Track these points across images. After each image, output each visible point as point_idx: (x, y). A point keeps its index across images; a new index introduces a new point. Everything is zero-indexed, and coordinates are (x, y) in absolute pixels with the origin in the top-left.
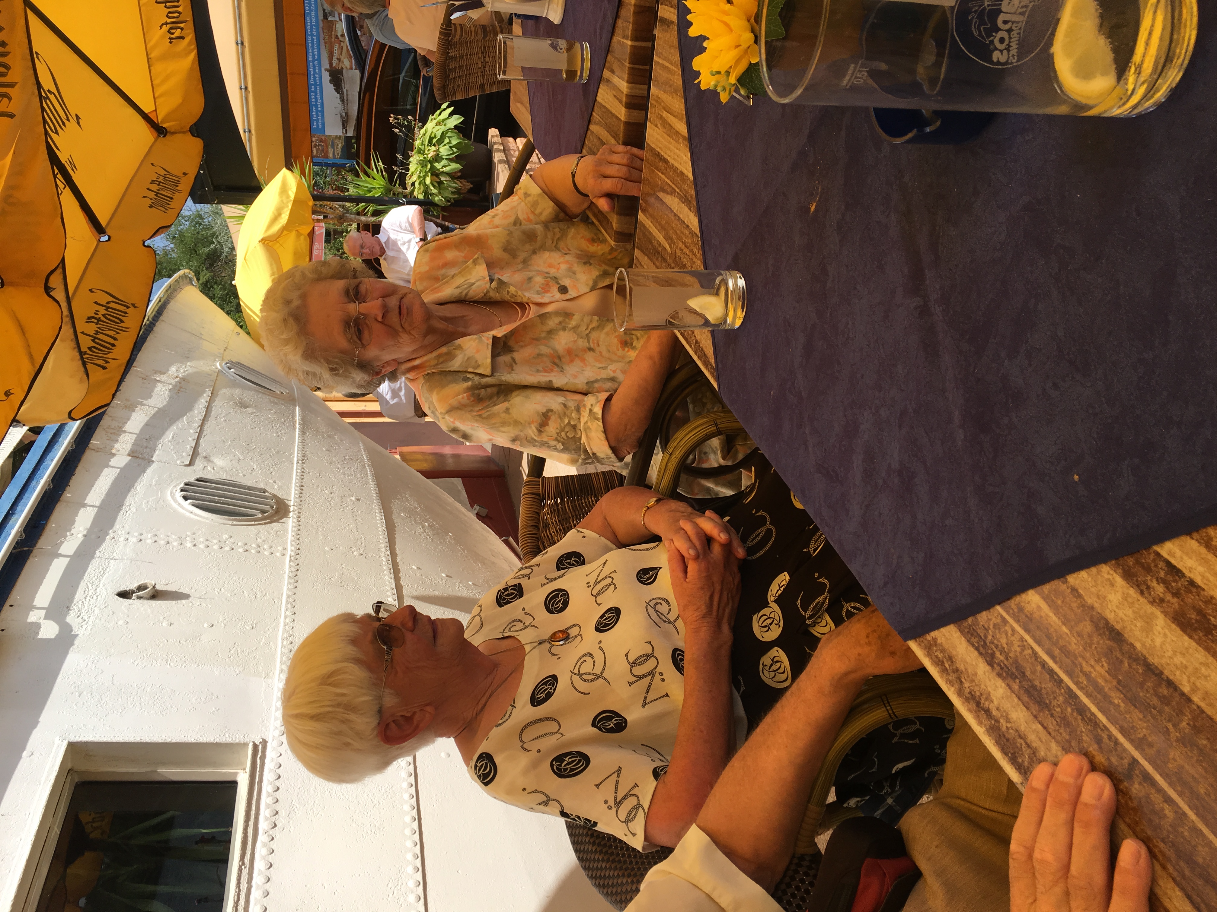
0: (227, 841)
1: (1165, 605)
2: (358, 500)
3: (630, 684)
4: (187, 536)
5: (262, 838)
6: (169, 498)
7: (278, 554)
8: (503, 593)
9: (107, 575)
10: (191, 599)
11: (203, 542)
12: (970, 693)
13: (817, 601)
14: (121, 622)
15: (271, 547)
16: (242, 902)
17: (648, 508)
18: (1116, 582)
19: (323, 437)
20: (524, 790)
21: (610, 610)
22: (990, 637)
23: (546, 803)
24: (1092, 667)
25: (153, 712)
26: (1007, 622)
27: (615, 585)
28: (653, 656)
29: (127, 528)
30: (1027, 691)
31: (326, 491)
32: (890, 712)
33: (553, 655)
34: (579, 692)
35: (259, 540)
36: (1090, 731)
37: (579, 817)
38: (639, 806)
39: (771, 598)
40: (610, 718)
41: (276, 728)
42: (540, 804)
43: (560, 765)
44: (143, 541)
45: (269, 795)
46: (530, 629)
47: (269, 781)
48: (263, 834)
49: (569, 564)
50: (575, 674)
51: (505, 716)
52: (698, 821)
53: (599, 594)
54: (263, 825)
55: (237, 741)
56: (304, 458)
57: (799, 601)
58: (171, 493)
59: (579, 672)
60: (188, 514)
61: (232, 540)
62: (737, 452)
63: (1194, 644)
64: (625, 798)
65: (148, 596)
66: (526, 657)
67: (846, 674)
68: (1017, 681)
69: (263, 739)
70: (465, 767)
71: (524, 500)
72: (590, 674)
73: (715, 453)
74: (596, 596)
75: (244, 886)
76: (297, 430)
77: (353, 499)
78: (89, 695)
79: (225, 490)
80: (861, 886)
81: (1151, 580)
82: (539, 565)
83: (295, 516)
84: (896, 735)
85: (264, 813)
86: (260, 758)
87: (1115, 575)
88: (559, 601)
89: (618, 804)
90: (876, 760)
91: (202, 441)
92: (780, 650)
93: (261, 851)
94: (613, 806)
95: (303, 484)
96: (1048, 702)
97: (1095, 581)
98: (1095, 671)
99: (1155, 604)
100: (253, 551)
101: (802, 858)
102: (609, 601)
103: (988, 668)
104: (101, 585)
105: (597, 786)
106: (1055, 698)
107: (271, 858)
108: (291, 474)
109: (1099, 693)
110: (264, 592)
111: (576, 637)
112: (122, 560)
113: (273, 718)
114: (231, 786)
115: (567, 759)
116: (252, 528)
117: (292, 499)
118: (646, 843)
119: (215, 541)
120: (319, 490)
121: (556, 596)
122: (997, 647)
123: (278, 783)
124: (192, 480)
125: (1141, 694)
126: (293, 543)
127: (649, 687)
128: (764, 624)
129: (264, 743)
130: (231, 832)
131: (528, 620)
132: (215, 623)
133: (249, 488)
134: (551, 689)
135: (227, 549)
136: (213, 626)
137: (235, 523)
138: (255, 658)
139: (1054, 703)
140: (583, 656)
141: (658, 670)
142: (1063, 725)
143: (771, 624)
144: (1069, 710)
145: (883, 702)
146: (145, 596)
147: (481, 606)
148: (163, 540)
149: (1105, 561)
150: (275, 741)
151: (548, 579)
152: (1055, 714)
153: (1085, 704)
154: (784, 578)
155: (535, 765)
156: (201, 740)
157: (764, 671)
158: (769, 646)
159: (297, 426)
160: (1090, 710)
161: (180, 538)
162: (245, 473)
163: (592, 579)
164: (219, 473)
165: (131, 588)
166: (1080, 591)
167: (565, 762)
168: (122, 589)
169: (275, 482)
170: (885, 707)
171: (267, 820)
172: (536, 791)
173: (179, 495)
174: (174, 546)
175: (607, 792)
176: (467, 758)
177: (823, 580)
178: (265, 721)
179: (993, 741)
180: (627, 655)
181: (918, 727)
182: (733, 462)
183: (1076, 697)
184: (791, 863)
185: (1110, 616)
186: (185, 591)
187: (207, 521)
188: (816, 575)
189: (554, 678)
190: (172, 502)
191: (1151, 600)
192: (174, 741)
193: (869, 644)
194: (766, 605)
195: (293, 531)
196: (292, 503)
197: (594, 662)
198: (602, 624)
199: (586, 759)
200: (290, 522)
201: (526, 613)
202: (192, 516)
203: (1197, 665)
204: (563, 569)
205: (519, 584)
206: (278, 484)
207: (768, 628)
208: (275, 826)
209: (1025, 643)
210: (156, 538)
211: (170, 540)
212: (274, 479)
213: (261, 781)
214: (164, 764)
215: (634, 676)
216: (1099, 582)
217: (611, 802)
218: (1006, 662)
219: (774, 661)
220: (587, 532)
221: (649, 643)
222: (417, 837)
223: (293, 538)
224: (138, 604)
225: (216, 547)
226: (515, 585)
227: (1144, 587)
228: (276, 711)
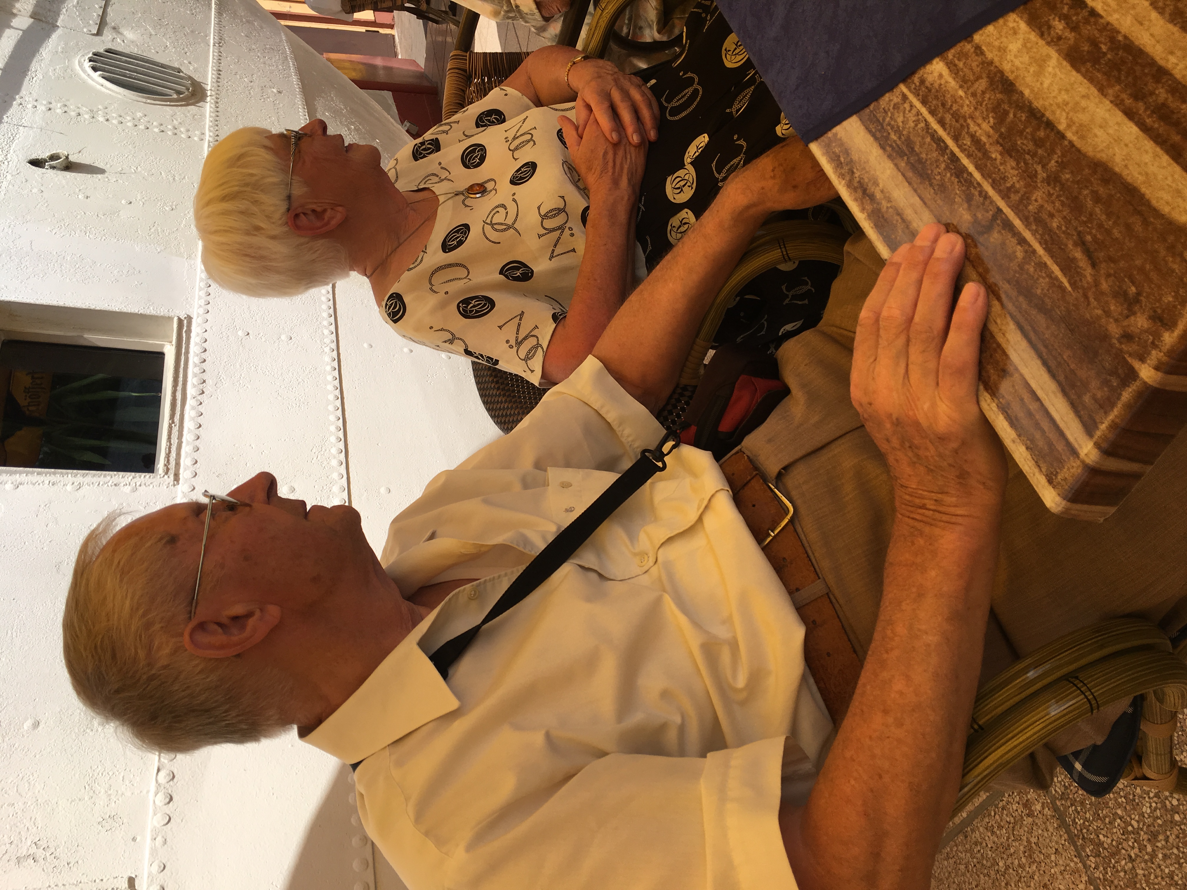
0: (157, 402)
1: (1061, 42)
2: (280, 92)
3: (540, 236)
4: (99, 110)
5: (190, 402)
6: (77, 67)
7: (196, 139)
8: (420, 147)
9: (17, 141)
10: (106, 175)
11: (116, 118)
12: (859, 182)
13: (732, 163)
14: (35, 190)
15: (188, 131)
16: (173, 454)
17: (574, 63)
18: (1019, 29)
19: (242, 21)
20: (431, 328)
21: (527, 164)
22: (888, 119)
23: (451, 342)
24: (979, 125)
25: (74, 280)
26: (907, 98)
27: (534, 142)
28: (564, 211)
29: (35, 95)
30: (913, 167)
31: (245, 79)
32: (785, 253)
33: (466, 206)
34: (490, 241)
35: (175, 121)
36: (964, 191)
37: (482, 356)
38: (538, 345)
39: (687, 160)
40: (518, 268)
41: (201, 306)
42: (445, 342)
43: (467, 307)
44: (52, 111)
45: (195, 365)
46: (445, 183)
47: (195, 353)
48: (191, 399)
49: (489, 121)
50: (487, 224)
51: (417, 261)
52: (593, 353)
53: (516, 149)
54: (191, 391)
55: (162, 314)
56: (220, 42)
57: (714, 163)
58: (79, 62)
59: (491, 222)
60: (99, 87)
61: (146, 119)
62: (673, 27)
63: (1079, 77)
64: (525, 338)
65: (62, 167)
66: (439, 208)
67: (748, 207)
68: (905, 158)
69: (188, 315)
70: (376, 307)
71: (450, 75)
72: (501, 224)
73: (650, 27)
74: (513, 151)
75: (175, 441)
76: (213, 10)
77: (275, 90)
78: (8, 258)
79: (137, 65)
80: (734, 397)
81: (1054, 19)
82: (458, 122)
83: (212, 101)
84: (787, 296)
85: (192, 381)
86: (186, 331)
87: (1020, 22)
88: (476, 157)
89: (519, 343)
90: (765, 323)
91: (109, 10)
92: (690, 212)
93: (189, 413)
94: (514, 346)
95: (221, 68)
96: (930, 172)
97: (999, 33)
98: (980, 129)
99: (1053, 44)
100: (170, 133)
101: (685, 388)
102: (526, 156)
103: (880, 151)
104: (12, 152)
105: (500, 327)
106: (937, 166)
107: (200, 420)
108: (208, 57)
109: (979, 150)
110: (183, 176)
111: (491, 191)
112: (31, 127)
113: (197, 297)
114: (160, 356)
115: (473, 302)
116: (168, 108)
117: (209, 83)
118: (543, 381)
119: (128, 118)
120: (238, 76)
121: (473, 151)
122: (892, 128)
123: (204, 356)
124: (102, 51)
125: (1019, 143)
126: (212, 129)
127: (558, 241)
128: (677, 186)
129: (189, 319)
130: (160, 397)
131: (444, 174)
132: (133, 200)
133: (163, 66)
134: (463, 237)
135: (142, 127)
136: (131, 203)
137: (149, 101)
138: (176, 239)
139: (936, 171)
140: (497, 207)
141: (568, 225)
142: (939, 192)
143: (684, 186)
144: (948, 175)
145: (779, 244)
146: (58, 166)
147: (397, 160)
148: (74, 111)
149: (1013, 10)
150: (200, 318)
151: (466, 136)
152: (935, 182)
153: (964, 165)
154: (703, 140)
155: (443, 305)
156: (125, 310)
157: (672, 232)
158: (680, 207)
159: (213, 6)
160: (967, 170)
161: (92, 111)
162: (157, 49)
163: (511, 135)
164: (129, 46)
165: (43, 157)
166: (983, 48)
167: (471, 305)
168: (34, 157)
169: (190, 63)
170: (781, 248)
171: (195, 387)
172: (442, 330)
173: (87, 65)
174: (85, 119)
175: (510, 333)
176: (379, 300)
177: (742, 142)
178: (189, 299)
179: (872, 225)
180: (539, 208)
181: (809, 288)
182: (669, 38)
183: (958, 159)
184: (674, 392)
185: (1006, 67)
186: (101, 165)
187: (120, 96)
188: (735, 137)
189: (467, 227)
190: (81, 73)
191: (1049, 39)
192: (98, 308)
193: (774, 177)
194: (682, 166)
195: (210, 116)
196: (209, 88)
197: (507, 213)
198: (517, 177)
199: (491, 303)
200: (208, 107)
201: (442, 168)
202: (103, 89)
203: (1077, 99)
204: (482, 126)
205: (437, 139)
206: (194, 66)
207: (681, 189)
208: (203, 392)
209: (920, 117)
210: (66, 109)
211: (81, 111)
212: (189, 60)
213: (187, 352)
214: (90, 330)
215: (544, 228)
216: (1003, 34)
217: (513, 342)
218: (899, 142)
219: (682, 223)
220: (509, 90)
221: (563, 197)
222: (339, 413)
223: (211, 124)
224: (52, 174)
225: (130, 124)
226: (432, 140)
227: (1045, 29)
228: (200, 291)
